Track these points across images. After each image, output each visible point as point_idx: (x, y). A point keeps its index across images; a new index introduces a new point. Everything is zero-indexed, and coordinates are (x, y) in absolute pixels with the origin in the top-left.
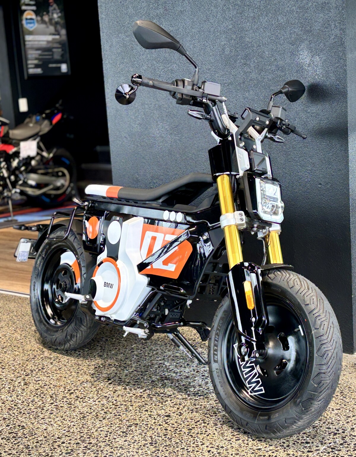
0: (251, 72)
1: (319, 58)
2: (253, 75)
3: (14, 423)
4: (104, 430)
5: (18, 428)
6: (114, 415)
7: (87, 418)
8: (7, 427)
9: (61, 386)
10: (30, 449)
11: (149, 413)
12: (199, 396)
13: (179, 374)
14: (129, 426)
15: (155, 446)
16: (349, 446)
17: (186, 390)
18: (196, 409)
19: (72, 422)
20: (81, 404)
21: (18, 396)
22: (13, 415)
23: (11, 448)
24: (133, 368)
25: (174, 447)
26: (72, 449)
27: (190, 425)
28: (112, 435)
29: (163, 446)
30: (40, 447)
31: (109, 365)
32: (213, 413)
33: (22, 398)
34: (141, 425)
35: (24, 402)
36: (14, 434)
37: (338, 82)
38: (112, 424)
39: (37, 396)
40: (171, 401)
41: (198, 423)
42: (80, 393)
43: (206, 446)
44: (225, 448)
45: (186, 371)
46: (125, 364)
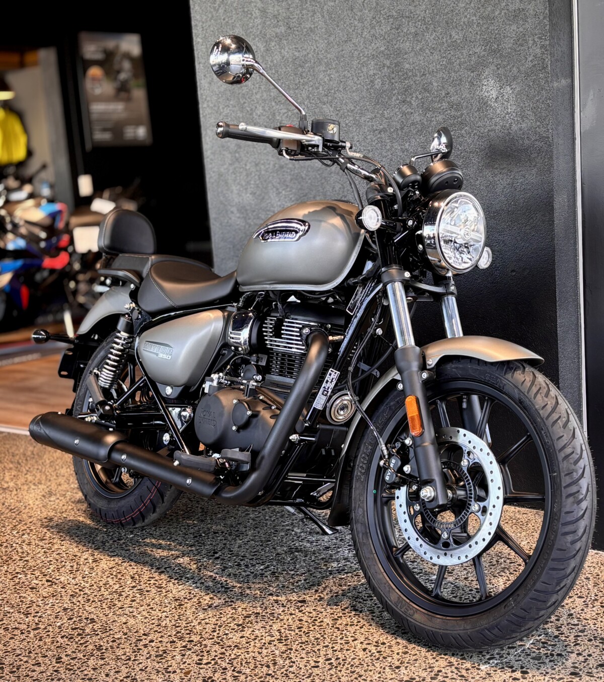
0: (412, 113)
1: (511, 89)
2: (417, 118)
3: (80, 615)
4: (210, 622)
5: (86, 621)
6: (224, 601)
7: (185, 605)
8: (69, 621)
9: (147, 562)
10: (104, 651)
11: (275, 598)
12: (345, 573)
13: (315, 544)
14: (246, 617)
15: (284, 643)
16: (568, 639)
17: (326, 565)
18: (343, 591)
19: (163, 612)
20: (175, 587)
21: (85, 577)
22: (78, 604)
23: (76, 649)
24: (248, 537)
25: (313, 644)
26: (164, 650)
27: (335, 613)
28: (222, 629)
29: (297, 643)
30: (117, 648)
31: (215, 533)
32: (368, 597)
33: (90, 580)
34: (264, 614)
35: (93, 585)
36: (79, 631)
37: (538, 123)
38: (221, 613)
39: (111, 577)
40: (305, 580)
41: (347, 610)
42: (175, 571)
43: (359, 642)
44: (387, 645)
45: (326, 540)
46: (238, 531)
